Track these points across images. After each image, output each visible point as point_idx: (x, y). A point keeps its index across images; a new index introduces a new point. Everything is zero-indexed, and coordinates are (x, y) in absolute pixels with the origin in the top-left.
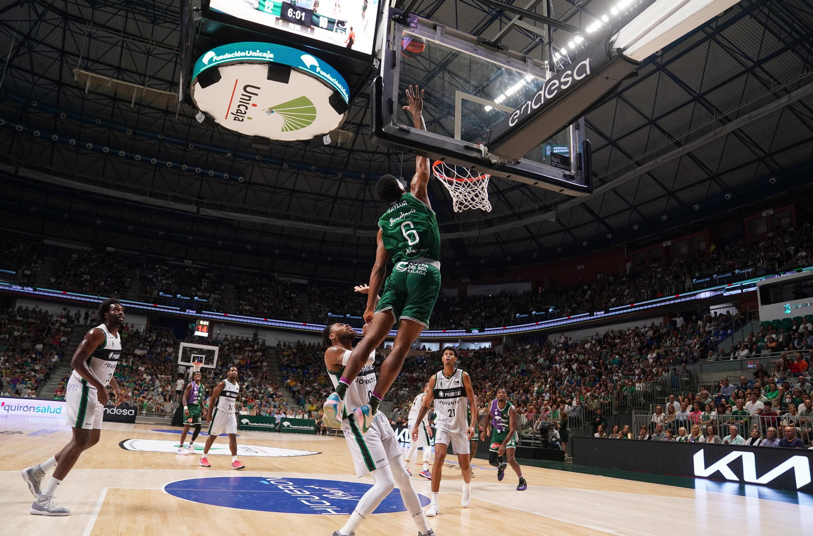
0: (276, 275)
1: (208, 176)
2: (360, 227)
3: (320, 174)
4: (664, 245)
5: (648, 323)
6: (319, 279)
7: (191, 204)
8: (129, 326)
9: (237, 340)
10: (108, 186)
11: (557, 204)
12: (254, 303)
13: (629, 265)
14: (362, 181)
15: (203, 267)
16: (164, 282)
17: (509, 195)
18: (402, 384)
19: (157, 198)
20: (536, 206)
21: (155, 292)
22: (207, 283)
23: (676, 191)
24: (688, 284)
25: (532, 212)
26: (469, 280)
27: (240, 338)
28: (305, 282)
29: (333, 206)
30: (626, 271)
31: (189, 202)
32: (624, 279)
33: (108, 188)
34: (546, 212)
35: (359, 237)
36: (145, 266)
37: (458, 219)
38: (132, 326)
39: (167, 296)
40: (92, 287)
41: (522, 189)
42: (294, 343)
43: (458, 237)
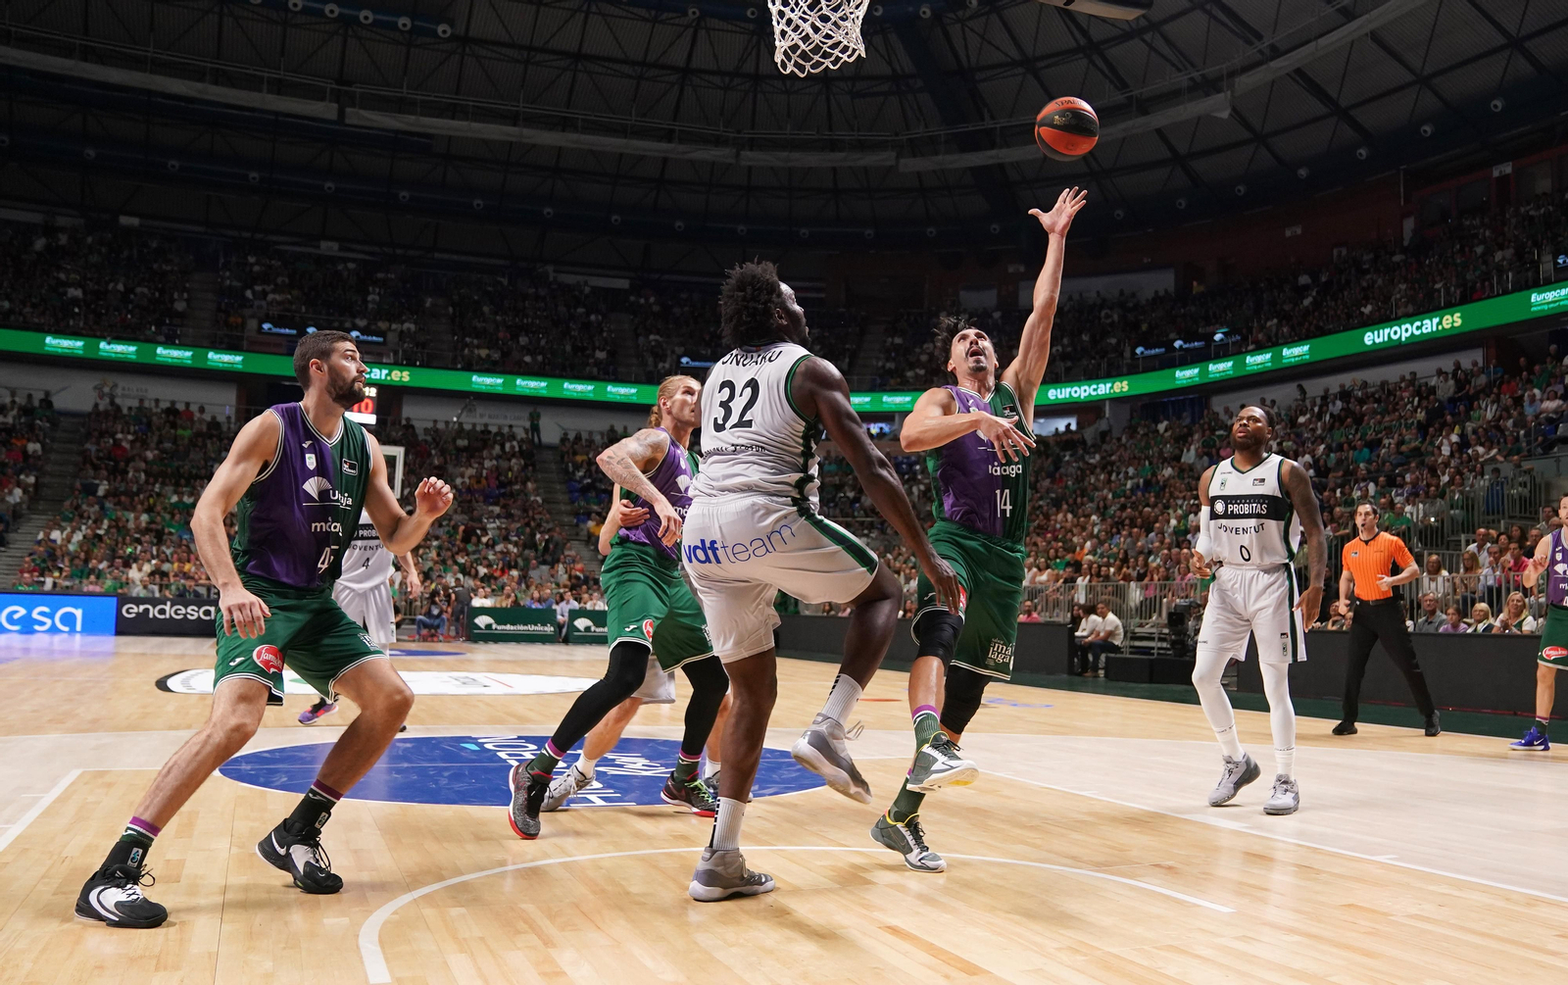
0: (550, 269)
1: (360, 24)
2: (753, 144)
3: (643, 12)
4: (1496, 174)
5: (1447, 363)
6: (657, 276)
7: (323, 99)
8: (194, 408)
9: (460, 431)
10: (102, 59)
11: (1232, 74)
12: (498, 339)
13: (1409, 225)
14: (751, 27)
15: (367, 257)
16: (270, 297)
17: (1115, 52)
18: (862, 523)
19: (233, 86)
20: (1182, 80)
21: (252, 324)
22: (379, 294)
23: (1530, 37)
24: (1546, 267)
25: (1172, 96)
26: (1022, 269)
27: (468, 427)
28: (623, 284)
29: (682, 91)
30: (1402, 239)
31: (318, 95)
32: (1397, 258)
33: (103, 64)
34: (1207, 95)
35: (750, 168)
36: (222, 261)
37: (993, 118)
38: (202, 410)
39: (282, 331)
40: (91, 316)
41: (1148, 37)
42: (602, 434)
43: (991, 162)
